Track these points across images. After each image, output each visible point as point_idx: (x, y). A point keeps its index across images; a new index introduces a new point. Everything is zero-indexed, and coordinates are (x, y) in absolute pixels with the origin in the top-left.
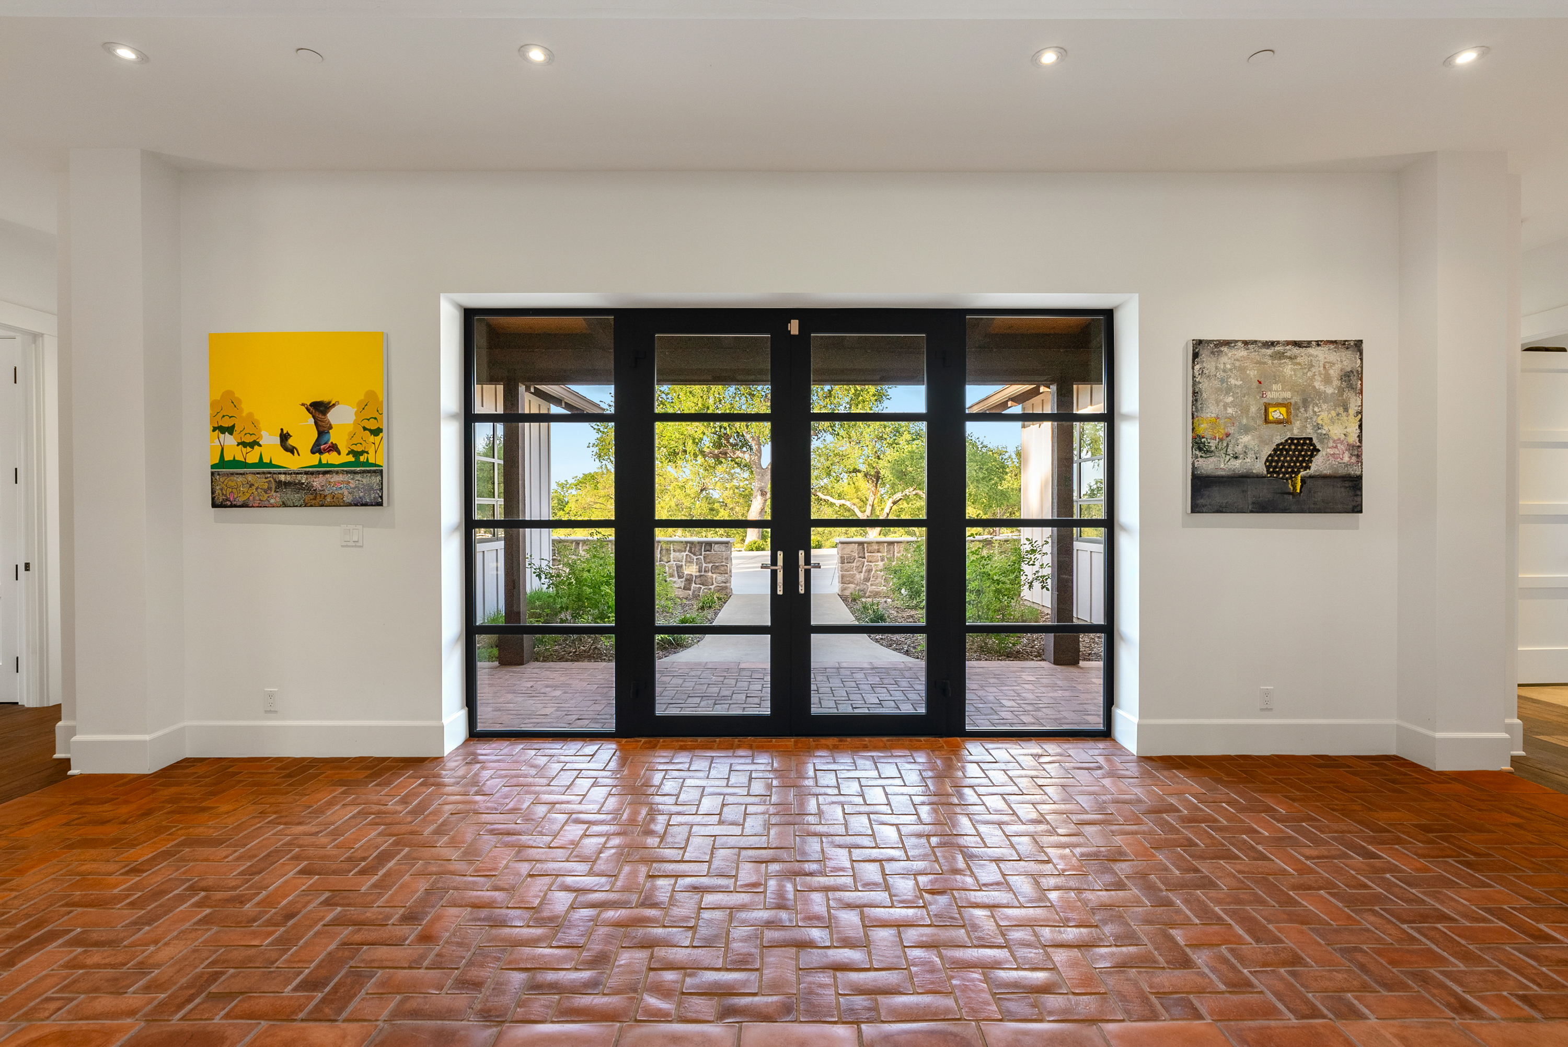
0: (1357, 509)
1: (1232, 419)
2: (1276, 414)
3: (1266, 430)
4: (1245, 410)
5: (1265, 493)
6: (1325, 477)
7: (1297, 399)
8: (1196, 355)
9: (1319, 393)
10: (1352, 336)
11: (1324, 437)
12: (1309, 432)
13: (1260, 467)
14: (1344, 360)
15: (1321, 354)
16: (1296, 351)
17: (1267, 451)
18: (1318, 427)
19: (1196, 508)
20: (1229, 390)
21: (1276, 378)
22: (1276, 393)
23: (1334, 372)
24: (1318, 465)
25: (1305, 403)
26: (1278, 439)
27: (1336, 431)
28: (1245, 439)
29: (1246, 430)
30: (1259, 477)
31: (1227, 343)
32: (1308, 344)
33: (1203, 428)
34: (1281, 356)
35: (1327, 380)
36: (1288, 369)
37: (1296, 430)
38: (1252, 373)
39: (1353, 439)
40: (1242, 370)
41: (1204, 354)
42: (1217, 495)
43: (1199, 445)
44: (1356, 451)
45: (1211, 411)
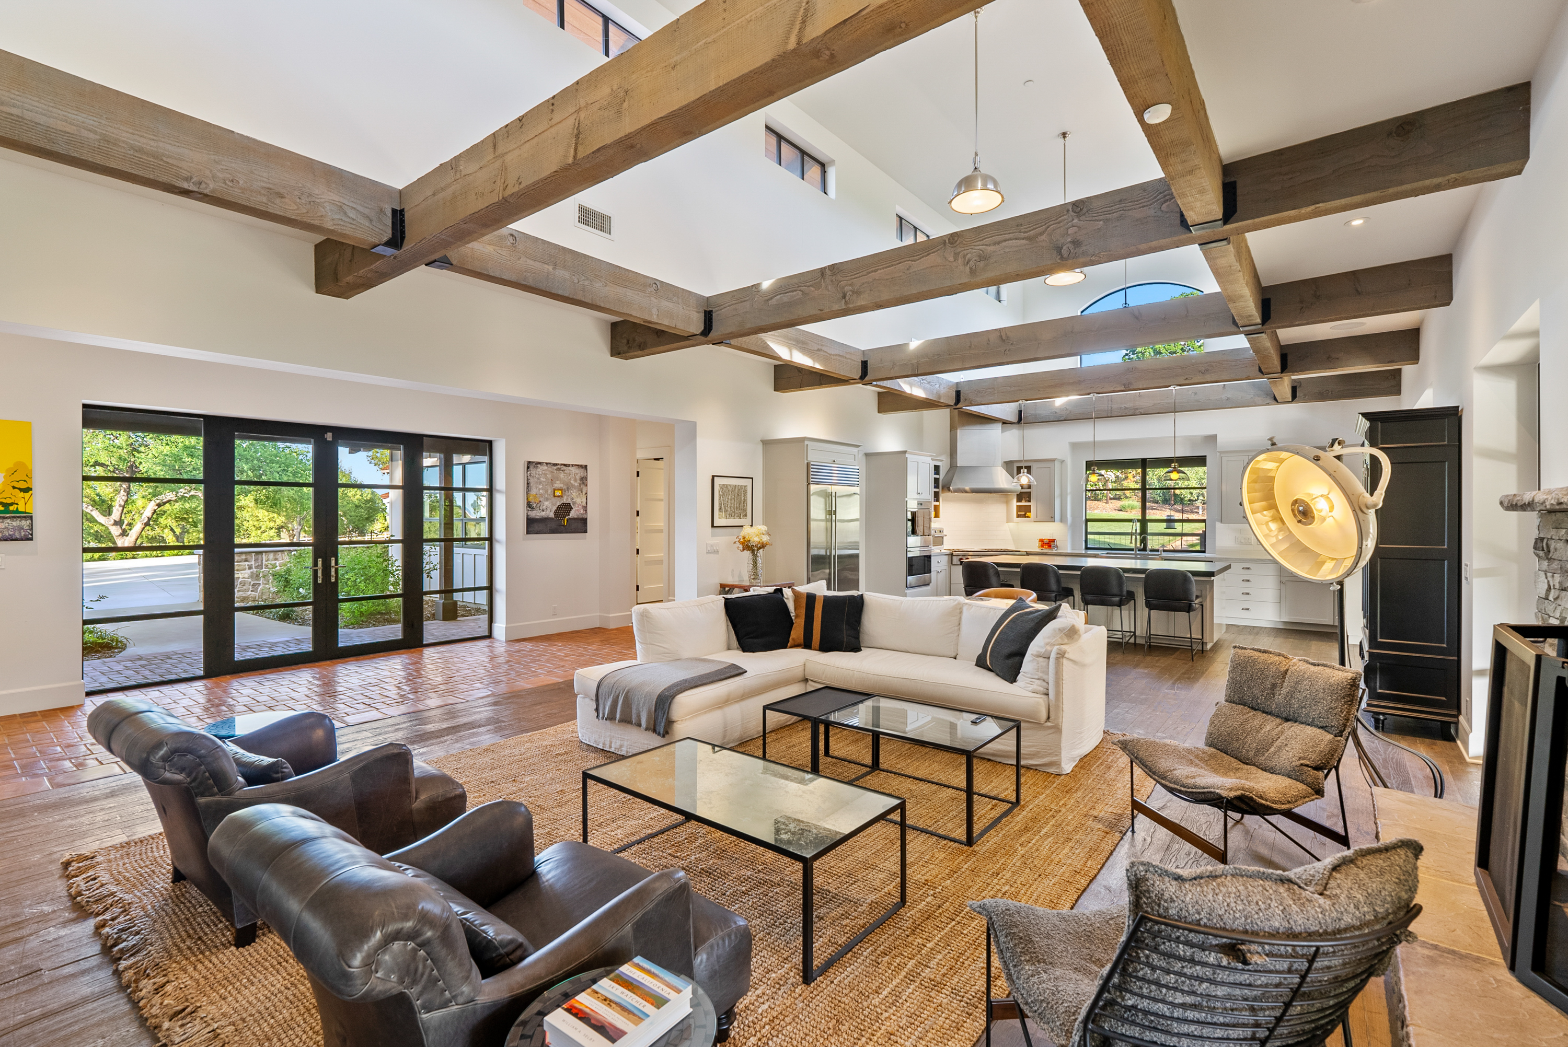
0: (586, 532)
1: (541, 495)
2: (558, 493)
3: (554, 500)
4: (547, 491)
5: (553, 525)
6: (575, 519)
7: (565, 487)
8: (528, 468)
9: (573, 485)
10: (584, 464)
11: (574, 503)
12: (569, 501)
13: (552, 515)
14: (581, 473)
15: (573, 469)
16: (565, 468)
17: (555, 508)
18: (572, 499)
19: (528, 532)
20: (540, 483)
21: (558, 479)
22: (558, 485)
23: (578, 477)
24: (573, 514)
25: (568, 489)
26: (559, 504)
27: (578, 501)
28: (547, 503)
29: (547, 499)
30: (551, 519)
31: (540, 463)
32: (569, 465)
33: (531, 499)
34: (559, 469)
35: (575, 480)
36: (562, 475)
37: (565, 500)
38: (549, 476)
39: (584, 504)
40: (545, 474)
41: (531, 467)
42: (536, 527)
43: (529, 505)
44: (585, 508)
45: (534, 491)
